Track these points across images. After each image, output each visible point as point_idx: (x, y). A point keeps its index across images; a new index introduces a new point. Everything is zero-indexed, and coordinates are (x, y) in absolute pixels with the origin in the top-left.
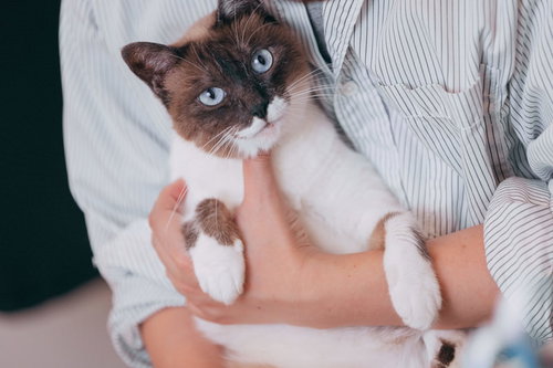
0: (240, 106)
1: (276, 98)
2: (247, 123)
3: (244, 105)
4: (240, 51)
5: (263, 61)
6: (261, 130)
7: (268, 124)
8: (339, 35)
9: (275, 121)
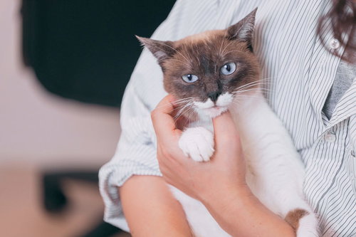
0: (203, 88)
1: (227, 93)
2: (204, 100)
3: (205, 88)
4: (218, 57)
5: (229, 69)
6: (210, 108)
7: (215, 106)
8: (346, 109)
9: (221, 107)
